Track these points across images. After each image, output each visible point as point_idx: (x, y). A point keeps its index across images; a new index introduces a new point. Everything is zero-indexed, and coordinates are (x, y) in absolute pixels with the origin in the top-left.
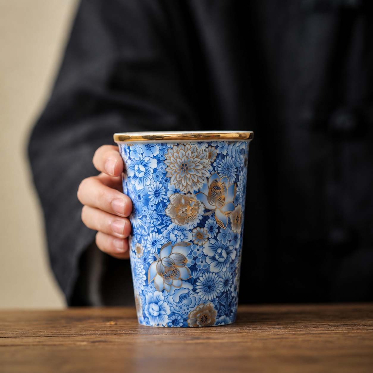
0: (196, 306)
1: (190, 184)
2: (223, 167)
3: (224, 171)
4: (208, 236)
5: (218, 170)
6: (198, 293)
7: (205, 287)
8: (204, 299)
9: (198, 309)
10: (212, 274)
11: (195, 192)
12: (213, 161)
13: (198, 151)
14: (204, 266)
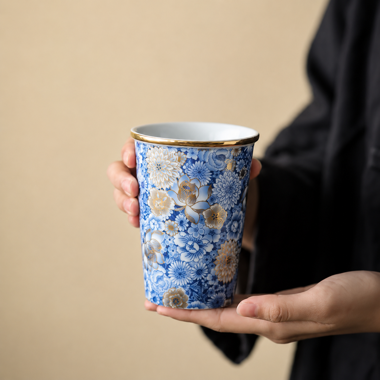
0: (168, 289)
1: (163, 182)
2: (193, 170)
3: (195, 174)
4: (179, 229)
5: (188, 173)
6: (170, 277)
7: (176, 273)
8: (175, 283)
9: (170, 292)
10: (183, 263)
11: (167, 189)
12: (182, 164)
13: (169, 154)
14: (175, 255)
